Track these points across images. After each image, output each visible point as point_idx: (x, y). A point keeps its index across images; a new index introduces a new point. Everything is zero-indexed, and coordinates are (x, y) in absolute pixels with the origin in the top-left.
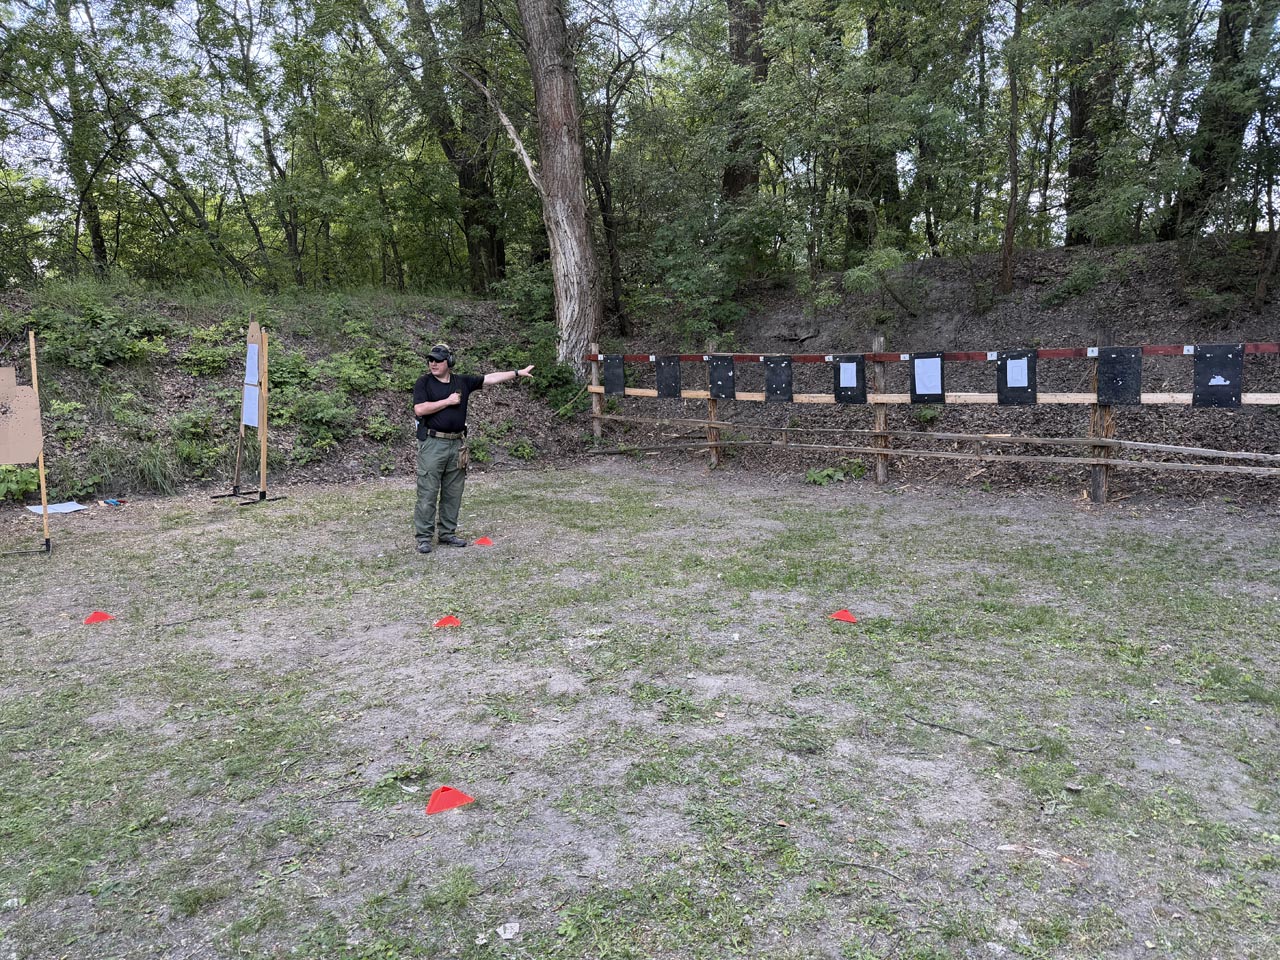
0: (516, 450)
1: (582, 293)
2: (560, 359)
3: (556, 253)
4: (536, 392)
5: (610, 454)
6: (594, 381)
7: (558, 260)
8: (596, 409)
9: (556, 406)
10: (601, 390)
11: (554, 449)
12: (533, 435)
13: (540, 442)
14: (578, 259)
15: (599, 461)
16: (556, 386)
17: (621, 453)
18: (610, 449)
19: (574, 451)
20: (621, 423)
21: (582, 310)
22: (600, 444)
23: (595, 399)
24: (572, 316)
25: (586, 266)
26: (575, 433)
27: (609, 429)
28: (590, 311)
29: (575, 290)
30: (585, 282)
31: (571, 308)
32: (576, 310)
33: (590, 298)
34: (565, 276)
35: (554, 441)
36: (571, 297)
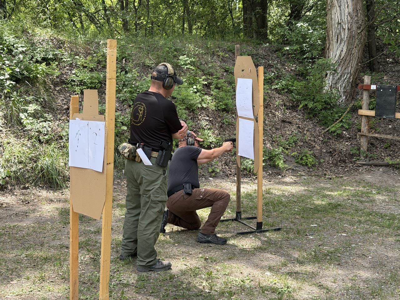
0: (302, 159)
1: (351, 37)
2: (327, 88)
3: (332, 6)
4: (309, 113)
5: (376, 166)
6: (365, 106)
7: (334, 11)
8: (364, 128)
9: (326, 124)
10: (372, 113)
11: (327, 159)
12: (312, 147)
13: (317, 153)
14: (351, 10)
15: (369, 171)
16: (325, 109)
17: (387, 165)
18: (375, 162)
19: (344, 162)
20: (382, 141)
21: (349, 51)
22: (366, 157)
23: (364, 120)
24: (340, 55)
25: (357, 16)
26: (344, 146)
27: (372, 144)
28: (355, 51)
29: (345, 35)
30: (354, 28)
31: (340, 49)
32: (345, 50)
33: (357, 41)
34: (339, 23)
35: (327, 152)
36: (342, 40)
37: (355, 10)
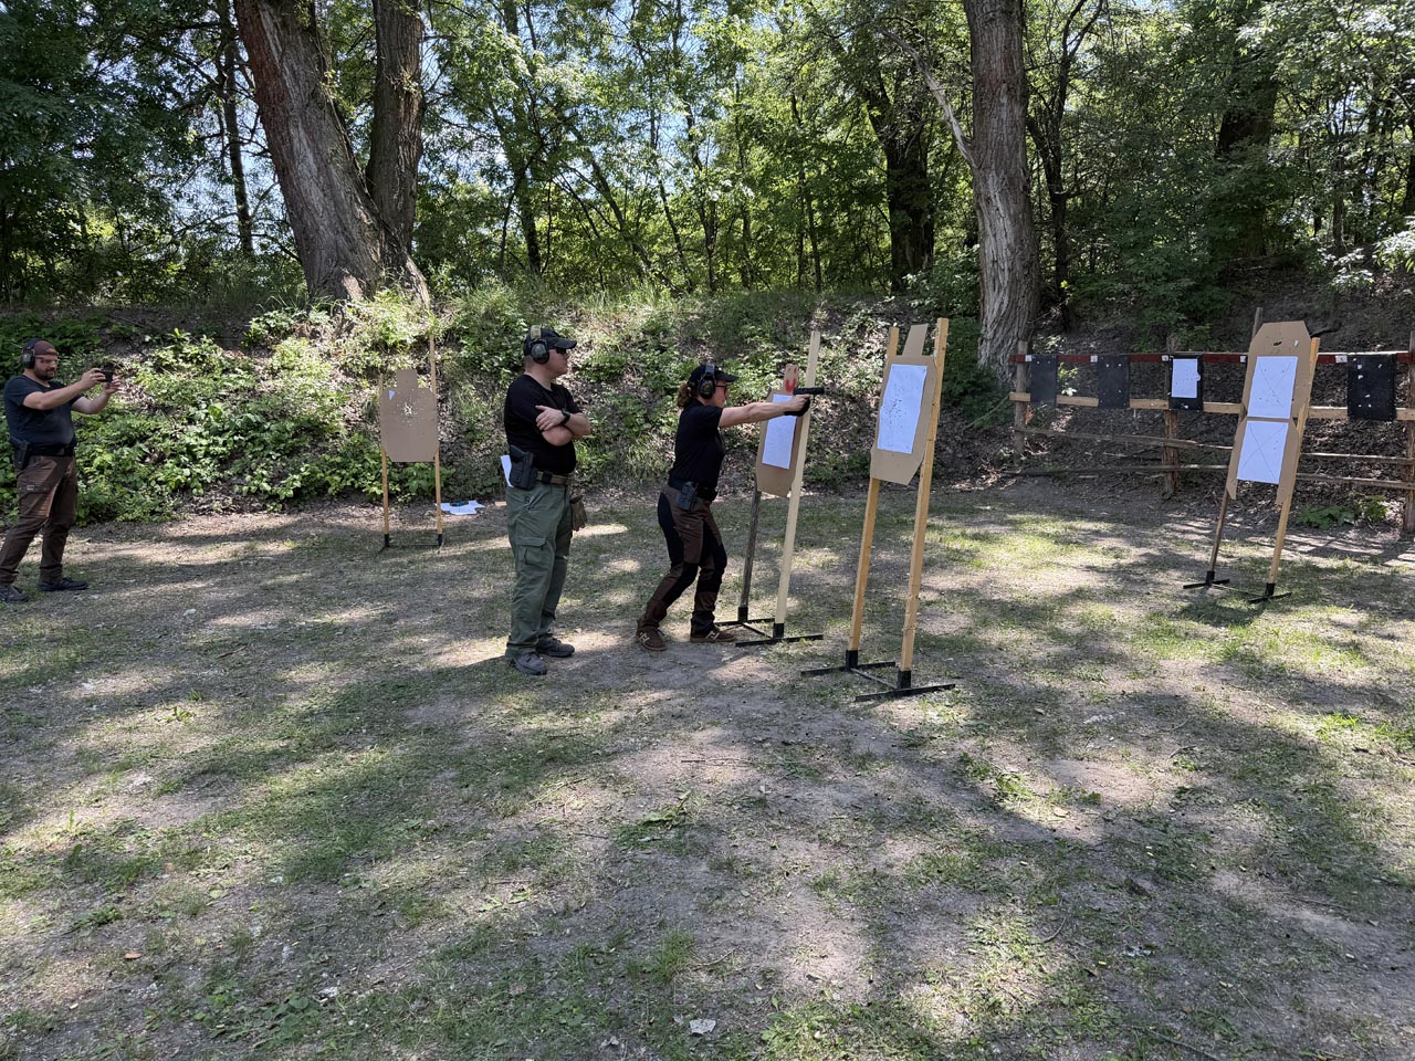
1: (1014, 281)
2: (982, 361)
3: (985, 235)
4: (948, 400)
5: (1033, 476)
6: (1019, 388)
7: (987, 243)
8: (1019, 420)
9: (971, 417)
10: (1027, 397)
11: (962, 467)
14: (1011, 239)
15: (1017, 484)
16: (973, 394)
17: (1046, 475)
18: (1033, 470)
20: (1051, 439)
21: (1013, 304)
22: (1021, 463)
23: (1018, 409)
24: (1000, 310)
25: (1022, 248)
26: (991, 450)
27: (1034, 445)
28: (1024, 302)
29: (1004, 278)
30: (1019, 268)
31: (999, 300)
32: (1006, 302)
33: (1024, 287)
34: (994, 262)
35: (964, 458)
36: (1000, 287)
37: (1018, 239)
